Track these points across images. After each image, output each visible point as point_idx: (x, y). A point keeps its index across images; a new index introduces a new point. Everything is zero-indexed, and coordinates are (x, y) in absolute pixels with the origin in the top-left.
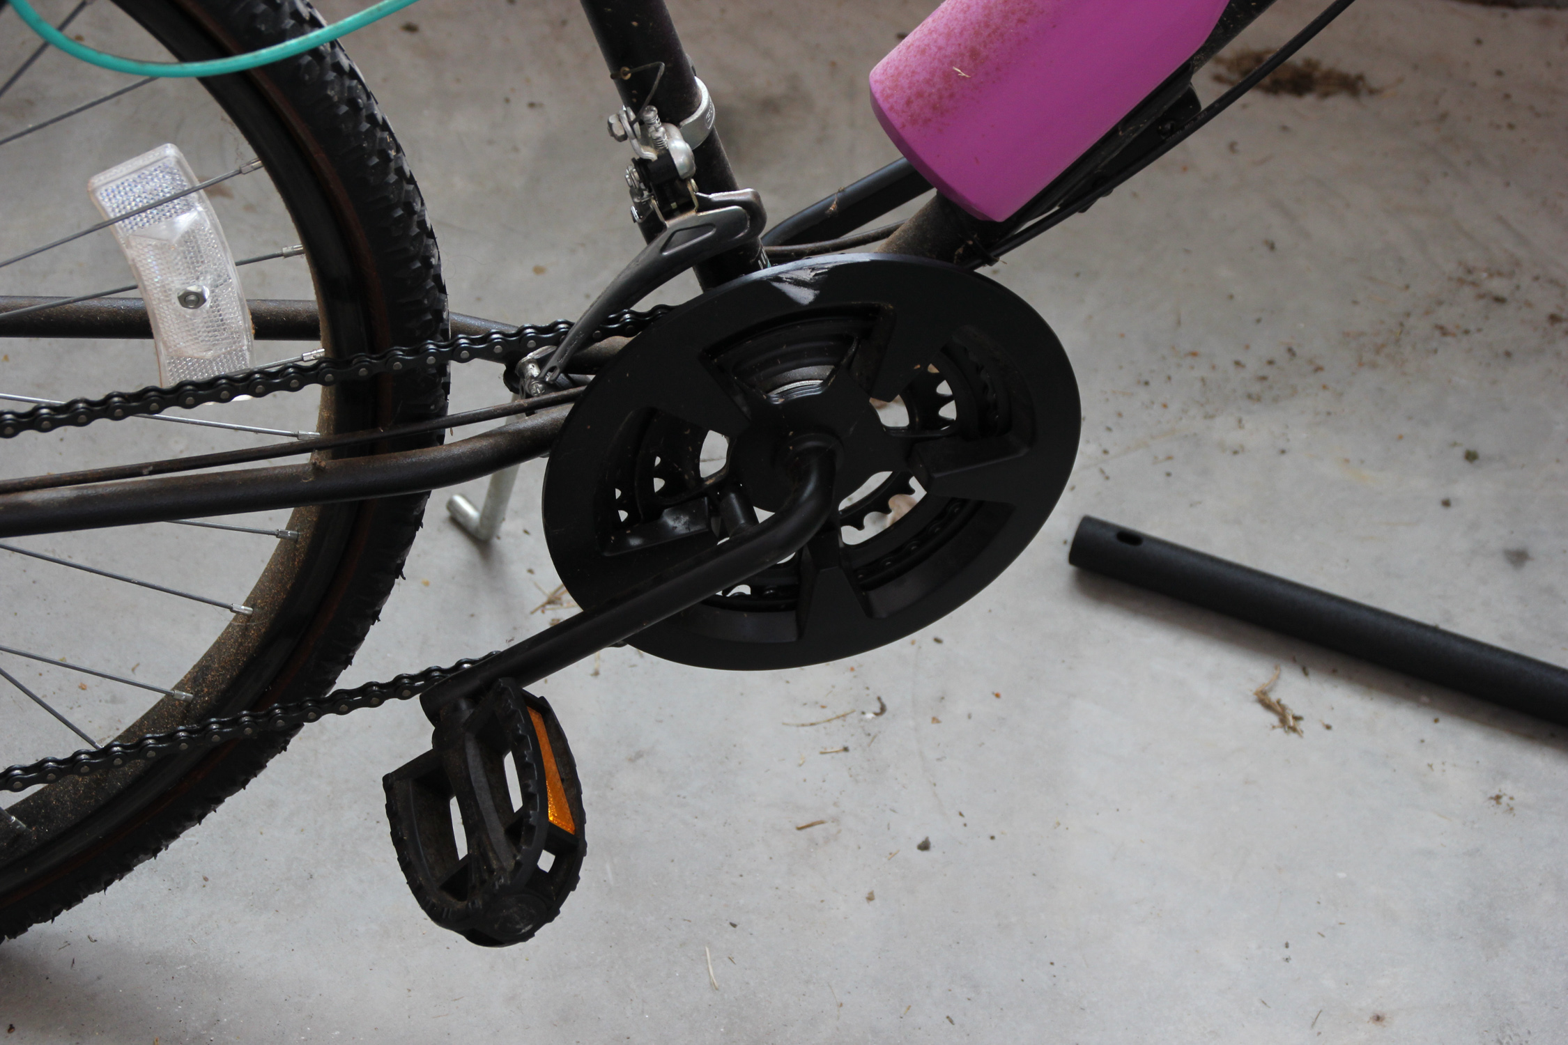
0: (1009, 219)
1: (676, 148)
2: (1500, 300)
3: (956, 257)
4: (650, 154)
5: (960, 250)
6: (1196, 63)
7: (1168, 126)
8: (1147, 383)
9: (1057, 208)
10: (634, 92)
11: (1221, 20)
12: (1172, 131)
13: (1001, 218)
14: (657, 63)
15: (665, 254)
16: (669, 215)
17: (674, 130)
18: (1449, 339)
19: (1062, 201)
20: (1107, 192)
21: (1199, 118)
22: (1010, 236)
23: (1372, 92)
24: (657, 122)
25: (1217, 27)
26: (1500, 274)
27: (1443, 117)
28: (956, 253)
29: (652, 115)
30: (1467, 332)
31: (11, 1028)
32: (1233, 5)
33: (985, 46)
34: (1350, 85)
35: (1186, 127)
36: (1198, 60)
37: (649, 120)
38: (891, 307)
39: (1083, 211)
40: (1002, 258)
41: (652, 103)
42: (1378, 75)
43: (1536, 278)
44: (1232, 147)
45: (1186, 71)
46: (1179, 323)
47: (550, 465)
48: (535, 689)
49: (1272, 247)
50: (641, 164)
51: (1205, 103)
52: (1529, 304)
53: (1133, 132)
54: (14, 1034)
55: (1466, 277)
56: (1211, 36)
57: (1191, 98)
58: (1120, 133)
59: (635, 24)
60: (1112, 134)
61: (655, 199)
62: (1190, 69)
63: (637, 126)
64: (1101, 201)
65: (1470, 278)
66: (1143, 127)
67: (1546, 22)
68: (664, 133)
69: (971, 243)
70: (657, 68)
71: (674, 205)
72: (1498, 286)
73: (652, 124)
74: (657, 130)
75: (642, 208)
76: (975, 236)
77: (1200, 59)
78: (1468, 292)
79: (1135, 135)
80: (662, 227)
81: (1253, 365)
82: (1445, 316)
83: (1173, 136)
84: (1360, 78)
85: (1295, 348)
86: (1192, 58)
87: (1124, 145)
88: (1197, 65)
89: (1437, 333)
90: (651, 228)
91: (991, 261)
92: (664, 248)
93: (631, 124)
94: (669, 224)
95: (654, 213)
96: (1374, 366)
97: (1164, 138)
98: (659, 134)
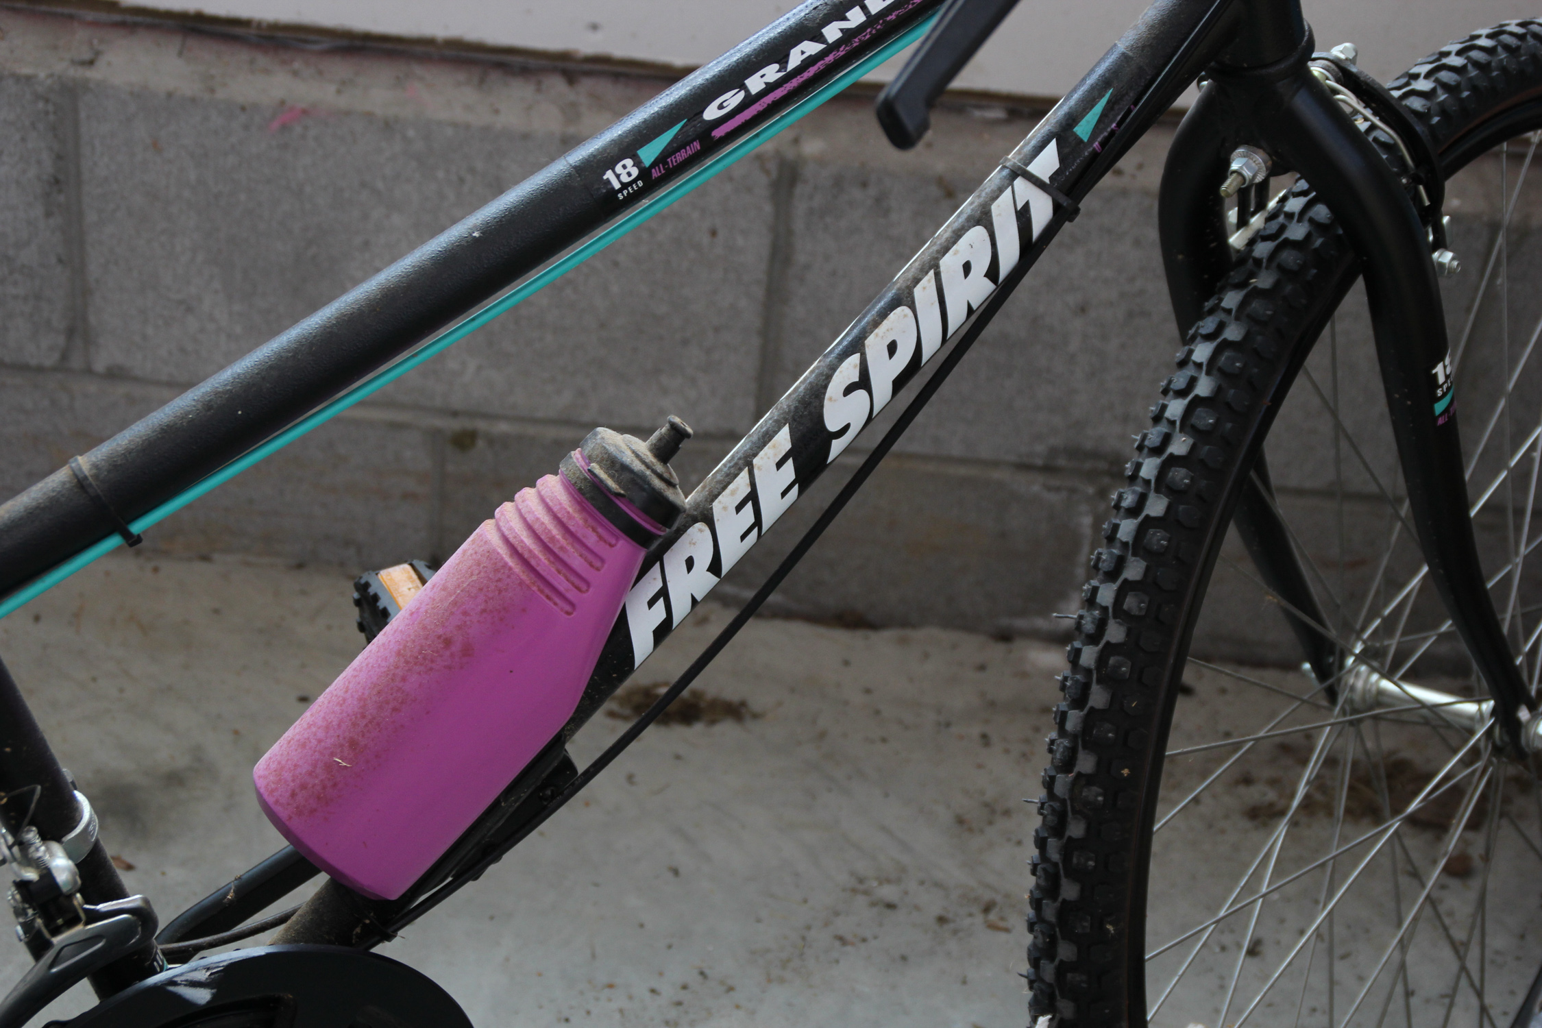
0: (404, 895)
1: (57, 867)
2: (891, 906)
3: (354, 937)
4: (31, 875)
5: (358, 930)
6: (568, 733)
7: (549, 792)
8: (567, 1020)
9: (450, 879)
10: (12, 814)
11: (586, 692)
12: (553, 797)
13: (394, 896)
14: (33, 786)
15: (54, 970)
16: (56, 931)
17: (55, 847)
18: (849, 948)
19: (453, 873)
20: (497, 858)
21: (577, 783)
22: (406, 910)
23: (756, 716)
24: (38, 841)
25: (583, 698)
26: (889, 881)
27: (822, 735)
28: (354, 933)
29: (32, 835)
30: (864, 940)
32: (596, 677)
33: (363, 736)
34: (734, 711)
35: (565, 792)
36: (568, 730)
37: (29, 841)
38: (291, 997)
39: (476, 879)
40: (400, 933)
41: (32, 823)
42: (758, 701)
43: (922, 883)
44: (630, 778)
45: (559, 741)
46: (594, 956)
49: (676, 872)
50: (22, 886)
51: (581, 769)
52: (917, 908)
53: (515, 801)
55: (858, 887)
56: (578, 707)
57: (568, 765)
58: (503, 804)
59: (8, 750)
60: (495, 806)
61: (39, 917)
62: (563, 738)
63: (16, 849)
64: (492, 868)
65: (861, 887)
66: (524, 796)
67: (903, 641)
68: (45, 852)
69: (367, 921)
70: (33, 792)
71: (60, 921)
72: (888, 892)
73: (32, 844)
74: (37, 849)
75: (27, 927)
76: (372, 914)
77: (571, 729)
78: (861, 900)
79: (518, 804)
80: (48, 945)
81: (669, 992)
82: (843, 925)
83: (554, 801)
84: (743, 704)
85: (707, 971)
86: (563, 729)
87: (508, 815)
88: (569, 735)
89: (837, 944)
90: (37, 946)
91: (389, 937)
92: (52, 965)
93: (10, 848)
94: (57, 940)
95: (39, 932)
96: (782, 981)
97: (545, 803)
98: (39, 854)
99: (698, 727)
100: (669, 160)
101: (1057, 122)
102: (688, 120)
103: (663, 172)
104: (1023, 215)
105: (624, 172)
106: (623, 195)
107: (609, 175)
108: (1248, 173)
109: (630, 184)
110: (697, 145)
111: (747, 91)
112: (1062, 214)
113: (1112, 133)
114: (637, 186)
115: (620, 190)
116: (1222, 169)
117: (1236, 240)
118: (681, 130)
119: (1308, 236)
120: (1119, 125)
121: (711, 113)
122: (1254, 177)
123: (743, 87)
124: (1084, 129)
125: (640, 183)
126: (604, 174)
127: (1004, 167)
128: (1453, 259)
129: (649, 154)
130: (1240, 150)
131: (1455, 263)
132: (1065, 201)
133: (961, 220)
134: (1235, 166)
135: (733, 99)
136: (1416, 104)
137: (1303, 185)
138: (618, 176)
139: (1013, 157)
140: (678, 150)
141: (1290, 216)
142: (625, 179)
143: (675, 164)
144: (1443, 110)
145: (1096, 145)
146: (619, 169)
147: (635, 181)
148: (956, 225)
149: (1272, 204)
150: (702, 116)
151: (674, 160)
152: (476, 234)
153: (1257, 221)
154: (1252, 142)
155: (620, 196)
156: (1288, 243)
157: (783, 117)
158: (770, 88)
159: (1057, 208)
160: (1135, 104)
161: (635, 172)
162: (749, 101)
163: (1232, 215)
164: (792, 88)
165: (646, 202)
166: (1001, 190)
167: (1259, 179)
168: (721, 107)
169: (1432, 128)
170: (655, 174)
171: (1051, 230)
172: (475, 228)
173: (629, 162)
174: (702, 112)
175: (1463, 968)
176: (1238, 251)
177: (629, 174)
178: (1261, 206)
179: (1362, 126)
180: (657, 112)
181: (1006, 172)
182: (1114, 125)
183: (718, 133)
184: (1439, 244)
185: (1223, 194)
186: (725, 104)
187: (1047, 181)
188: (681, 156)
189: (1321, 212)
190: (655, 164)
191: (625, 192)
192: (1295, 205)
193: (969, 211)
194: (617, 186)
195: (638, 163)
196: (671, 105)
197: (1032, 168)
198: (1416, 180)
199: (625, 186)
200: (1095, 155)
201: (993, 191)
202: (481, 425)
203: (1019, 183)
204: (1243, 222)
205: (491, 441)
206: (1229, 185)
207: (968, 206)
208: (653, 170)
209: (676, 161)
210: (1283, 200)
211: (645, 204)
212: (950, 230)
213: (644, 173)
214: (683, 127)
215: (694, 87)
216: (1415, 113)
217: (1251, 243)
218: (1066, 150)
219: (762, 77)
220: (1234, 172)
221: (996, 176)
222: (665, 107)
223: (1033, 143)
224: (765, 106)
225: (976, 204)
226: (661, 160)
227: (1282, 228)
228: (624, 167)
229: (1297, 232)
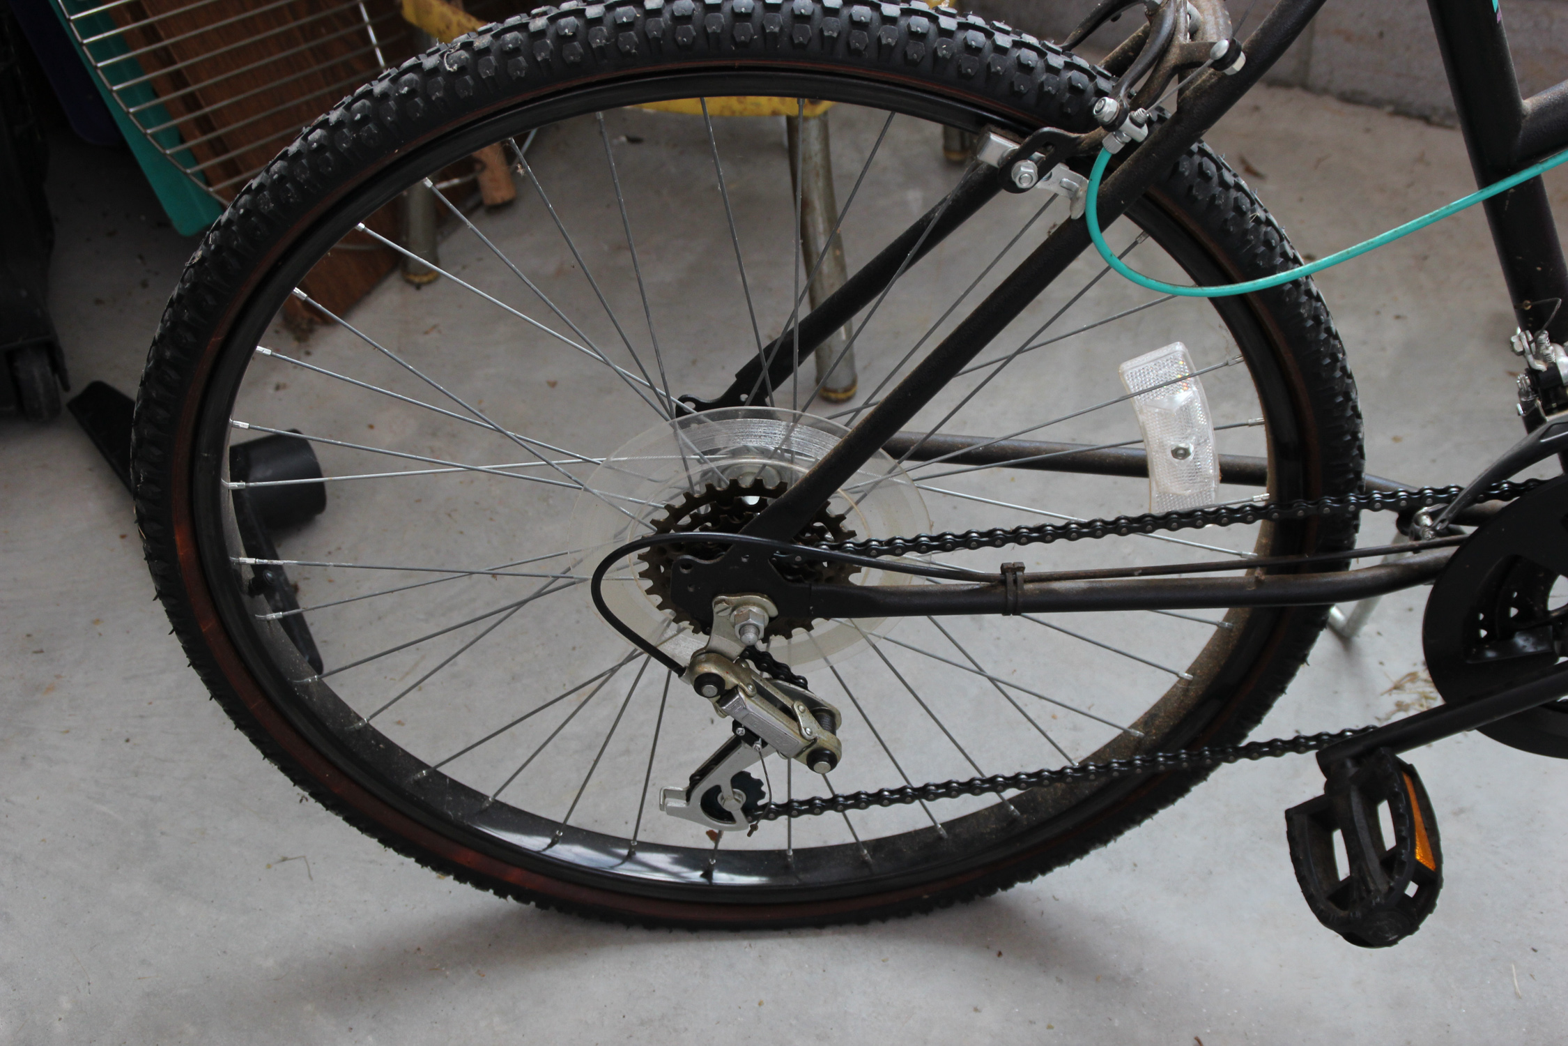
1: (1562, 362)
4: (1541, 366)
10: (1531, 319)
14: (1556, 298)
15: (1543, 441)
16: (1549, 412)
17: (1559, 349)
24: (1547, 342)
29: (1544, 337)
31: (1000, 954)
37: (1541, 341)
41: (1546, 330)
47: (1433, 593)
48: (1407, 756)
50: (1532, 372)
54: (1002, 958)
59: (1539, 269)
61: (1539, 399)
63: (1533, 345)
68: (1553, 351)
70: (1556, 303)
71: (1554, 405)
73: (1543, 343)
74: (1547, 348)
75: (1526, 406)
80: (1542, 421)
90: (1532, 420)
92: (1542, 437)
93: (1529, 343)
94: (1549, 419)
95: (1537, 410)
98: (1548, 352)
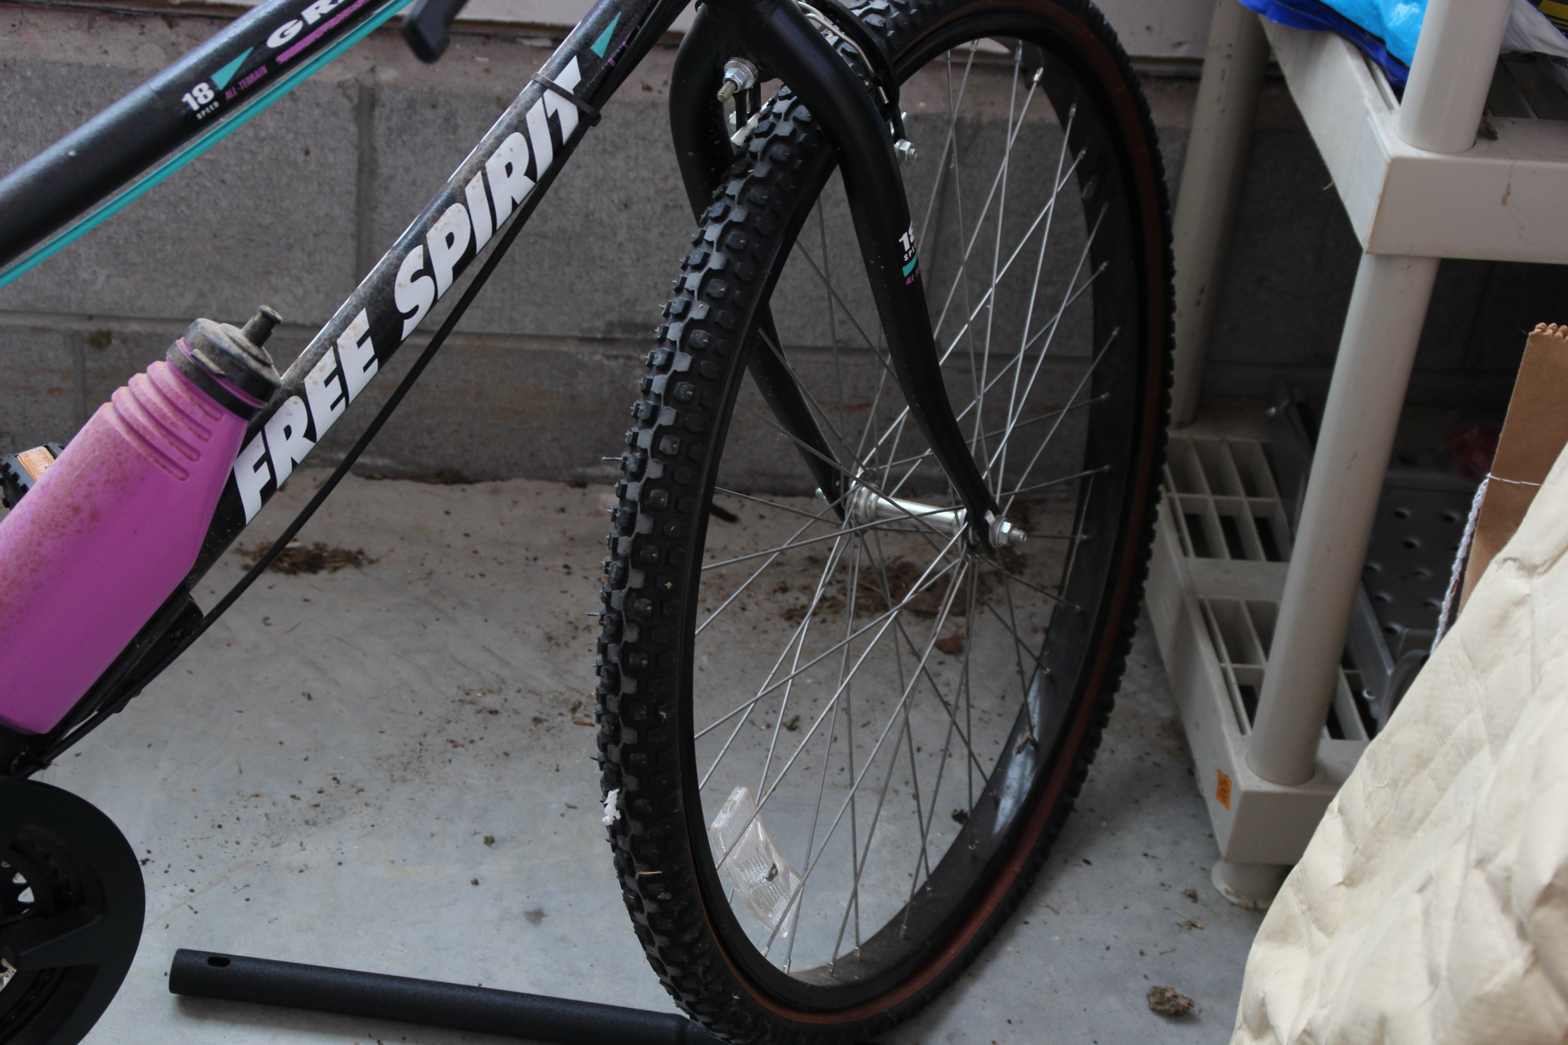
0: (55, 729)
2: (494, 712)
3: (12, 768)
5: (16, 761)
6: (191, 582)
7: (178, 634)
8: (220, 826)
9: (95, 713)
11: (204, 546)
12: (182, 637)
13: (45, 730)
18: (460, 749)
19: (98, 707)
20: (137, 692)
21: (202, 624)
22: (57, 743)
23: (372, 562)
25: (202, 552)
26: (491, 692)
27: (430, 574)
28: (13, 764)
30: (472, 742)
32: (212, 534)
33: (6, 595)
34: (354, 559)
35: (193, 633)
36: (191, 579)
39: (119, 710)
40: (54, 761)
42: (374, 548)
43: (519, 691)
44: (266, 620)
45: (183, 590)
46: (241, 771)
49: (309, 697)
51: (205, 612)
52: (516, 712)
53: (149, 643)
55: (466, 698)
56: (197, 560)
57: (194, 609)
58: (138, 646)
60: (130, 649)
62: (187, 587)
64: (133, 701)
65: (469, 698)
66: (156, 638)
67: (495, 492)
69: (23, 754)
72: (491, 701)
76: (27, 747)
77: (194, 578)
78: (469, 709)
79: (151, 646)
81: (307, 796)
82: (454, 731)
83: (184, 641)
84: (361, 552)
85: (339, 777)
86: (186, 579)
87: (143, 655)
88: (192, 584)
89: (450, 745)
91: (44, 765)
96: (404, 780)
97: (176, 643)
99: (323, 574)
100: (240, 83)
101: (576, 42)
102: (255, 49)
103: (236, 94)
104: (554, 122)
105: (200, 96)
106: (201, 115)
107: (187, 98)
108: (739, 81)
109: (207, 105)
110: (264, 70)
111: (305, 22)
112: (587, 120)
113: (623, 50)
114: (214, 107)
115: (199, 111)
116: (717, 78)
117: (737, 138)
118: (248, 57)
119: (794, 132)
120: (628, 42)
121: (274, 41)
122: (745, 83)
123: (300, 18)
124: (599, 47)
125: (216, 104)
126: (183, 97)
127: (535, 82)
128: (911, 147)
129: (222, 77)
130: (732, 62)
131: (913, 151)
132: (588, 109)
133: (502, 128)
134: (728, 75)
135: (292, 29)
136: (874, 20)
137: (786, 90)
138: (196, 99)
139: (542, 73)
140: (247, 74)
141: (778, 116)
142: (203, 101)
143: (246, 87)
144: (896, 26)
145: (610, 60)
146: (196, 91)
147: (211, 102)
148: (498, 133)
149: (764, 107)
150: (266, 45)
151: (245, 83)
152: (72, 153)
153: (752, 121)
154: (741, 54)
155: (199, 116)
156: (777, 139)
157: (339, 44)
158: (325, 18)
159: (582, 115)
160: (641, 24)
161: (211, 95)
162: (307, 30)
163: (733, 118)
164: (343, 18)
165: (223, 120)
166: (533, 101)
167: (749, 85)
168: (282, 36)
169: (888, 40)
170: (229, 95)
171: (577, 135)
172: (71, 148)
173: (204, 86)
174: (265, 41)
175: (954, 723)
176: (739, 147)
177: (206, 97)
178: (756, 109)
179: (831, 40)
180: (227, 43)
181: (537, 86)
182: (624, 43)
183: (282, 58)
184: (900, 135)
185: (720, 99)
186: (286, 33)
187: (572, 92)
188: (251, 80)
189: (803, 112)
190: (228, 87)
191: (203, 113)
192: (781, 107)
193: (508, 120)
194: (195, 107)
195: (212, 87)
196: (239, 35)
197: (558, 82)
198: (876, 83)
199: (202, 107)
200: (610, 69)
201: (527, 102)
202: (115, 326)
203: (548, 94)
204: (741, 123)
205: (125, 340)
206: (724, 91)
207: (507, 116)
208: (227, 93)
209: (247, 84)
210: (772, 103)
211: (223, 122)
212: (493, 137)
213: (219, 96)
214: (251, 55)
215: (258, 20)
216: (874, 27)
217: (748, 140)
218: (586, 66)
219: (317, 8)
220: (728, 80)
221: (528, 89)
222: (234, 38)
223: (558, 60)
224: (321, 34)
225: (513, 114)
226: (233, 83)
227: (773, 126)
228: (201, 90)
229: (784, 129)
